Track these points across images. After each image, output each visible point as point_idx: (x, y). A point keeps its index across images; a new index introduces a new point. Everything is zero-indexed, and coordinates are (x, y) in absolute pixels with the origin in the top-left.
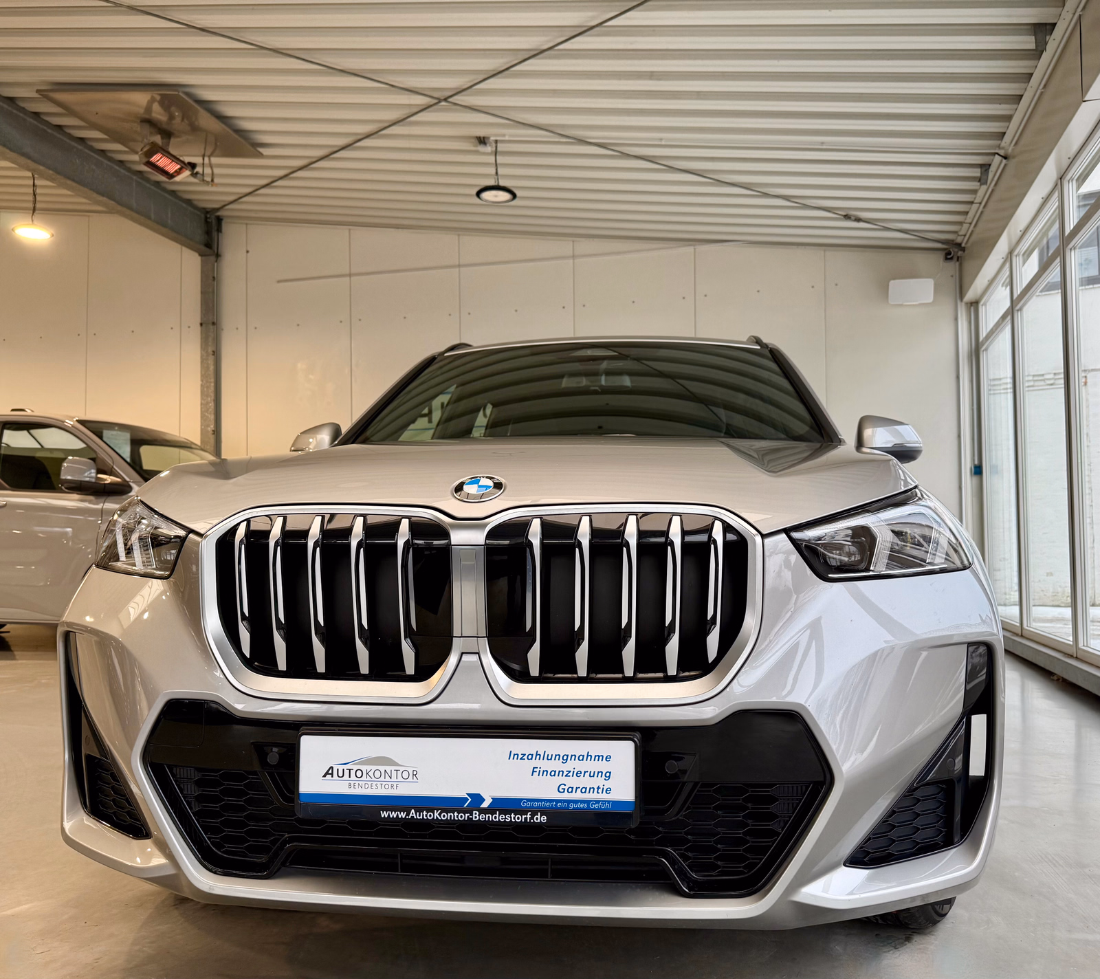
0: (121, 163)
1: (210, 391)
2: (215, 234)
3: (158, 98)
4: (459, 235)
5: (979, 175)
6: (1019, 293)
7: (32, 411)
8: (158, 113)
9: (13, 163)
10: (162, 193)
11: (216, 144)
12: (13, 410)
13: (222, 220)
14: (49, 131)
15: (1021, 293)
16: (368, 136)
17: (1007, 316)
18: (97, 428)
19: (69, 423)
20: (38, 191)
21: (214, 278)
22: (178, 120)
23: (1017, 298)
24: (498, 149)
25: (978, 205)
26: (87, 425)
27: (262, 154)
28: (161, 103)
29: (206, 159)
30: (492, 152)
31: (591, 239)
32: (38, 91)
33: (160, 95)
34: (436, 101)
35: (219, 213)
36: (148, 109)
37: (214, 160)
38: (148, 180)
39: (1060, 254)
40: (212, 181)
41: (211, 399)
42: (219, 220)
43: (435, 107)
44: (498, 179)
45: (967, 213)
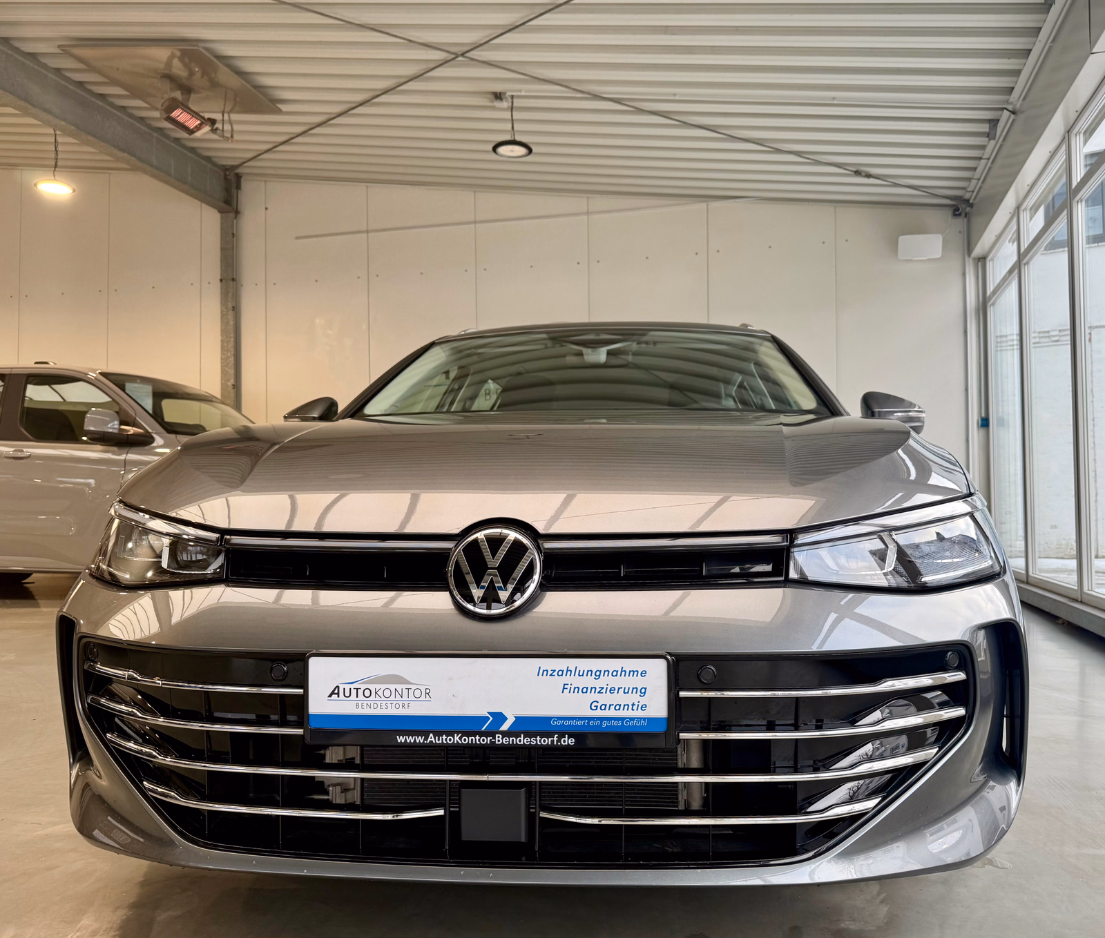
0: (142, 119)
1: (230, 346)
2: (234, 191)
3: (178, 53)
4: (475, 192)
5: (987, 130)
6: (1026, 246)
7: (55, 364)
8: (178, 69)
9: (36, 119)
10: (182, 150)
11: (235, 99)
12: (36, 363)
13: (241, 177)
14: (71, 87)
15: (1028, 246)
16: (386, 92)
17: (1014, 270)
18: (119, 381)
19: (92, 375)
20: (60, 148)
21: (233, 234)
22: (199, 75)
23: (1024, 252)
24: (514, 105)
25: (986, 161)
26: (110, 377)
27: (280, 110)
28: (181, 59)
29: (226, 116)
30: (508, 107)
31: (606, 196)
32: (59, 46)
33: (180, 50)
34: (453, 56)
35: (239, 171)
36: (169, 64)
37: (234, 117)
38: (167, 137)
39: (1067, 207)
40: (232, 136)
41: (231, 353)
42: (239, 177)
43: (453, 62)
44: (514, 135)
45: (975, 169)
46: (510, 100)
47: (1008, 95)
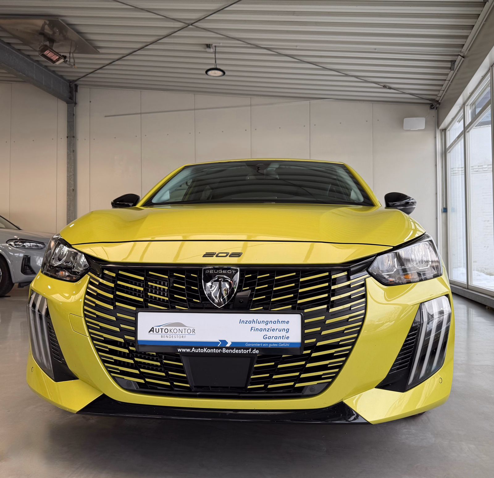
46: (214, 48)
47: (461, 48)
